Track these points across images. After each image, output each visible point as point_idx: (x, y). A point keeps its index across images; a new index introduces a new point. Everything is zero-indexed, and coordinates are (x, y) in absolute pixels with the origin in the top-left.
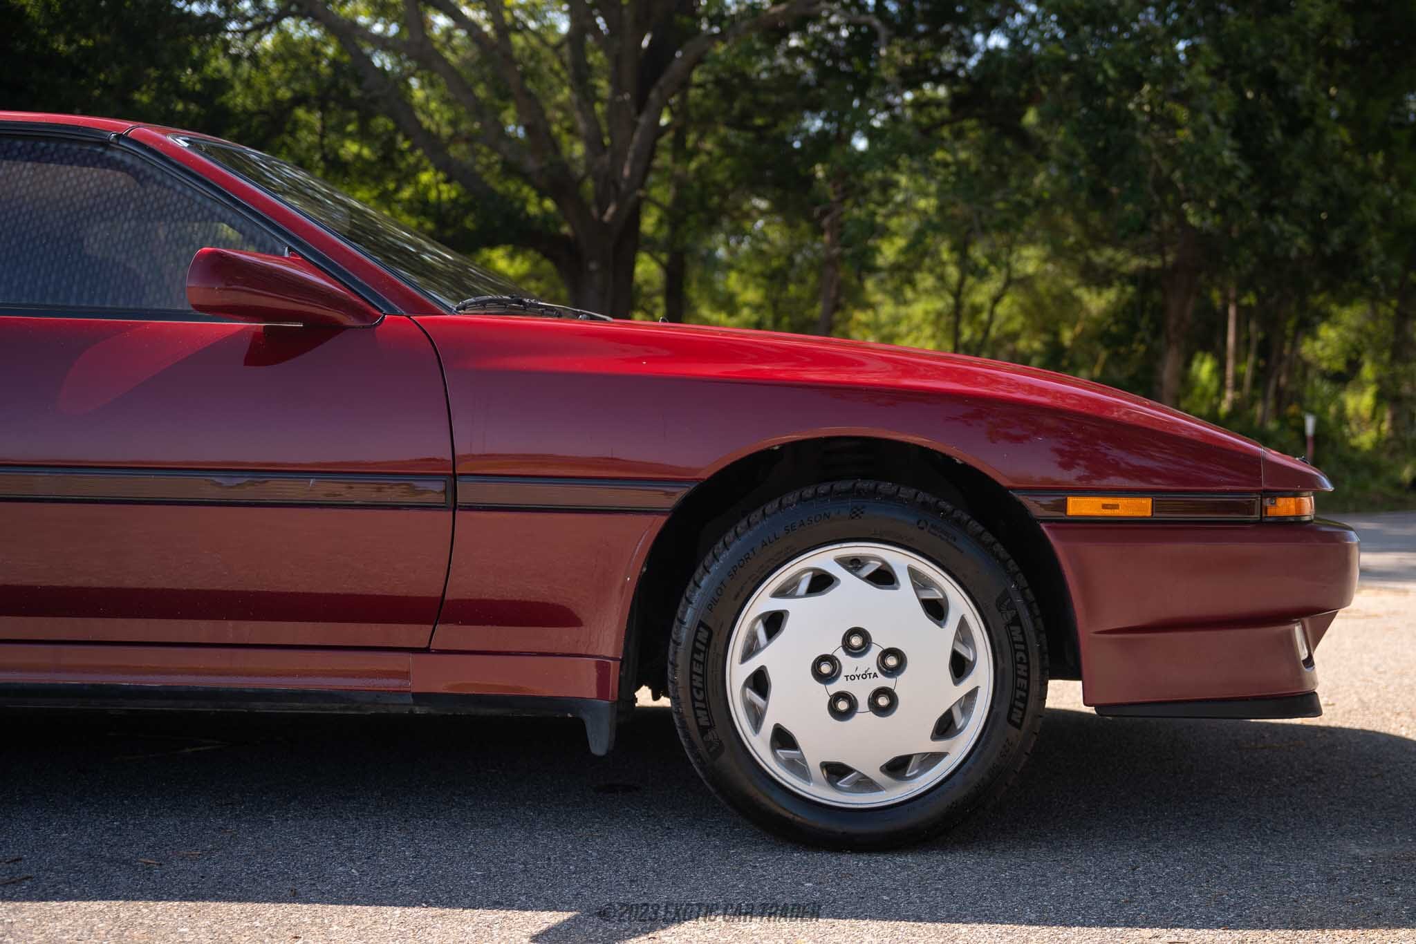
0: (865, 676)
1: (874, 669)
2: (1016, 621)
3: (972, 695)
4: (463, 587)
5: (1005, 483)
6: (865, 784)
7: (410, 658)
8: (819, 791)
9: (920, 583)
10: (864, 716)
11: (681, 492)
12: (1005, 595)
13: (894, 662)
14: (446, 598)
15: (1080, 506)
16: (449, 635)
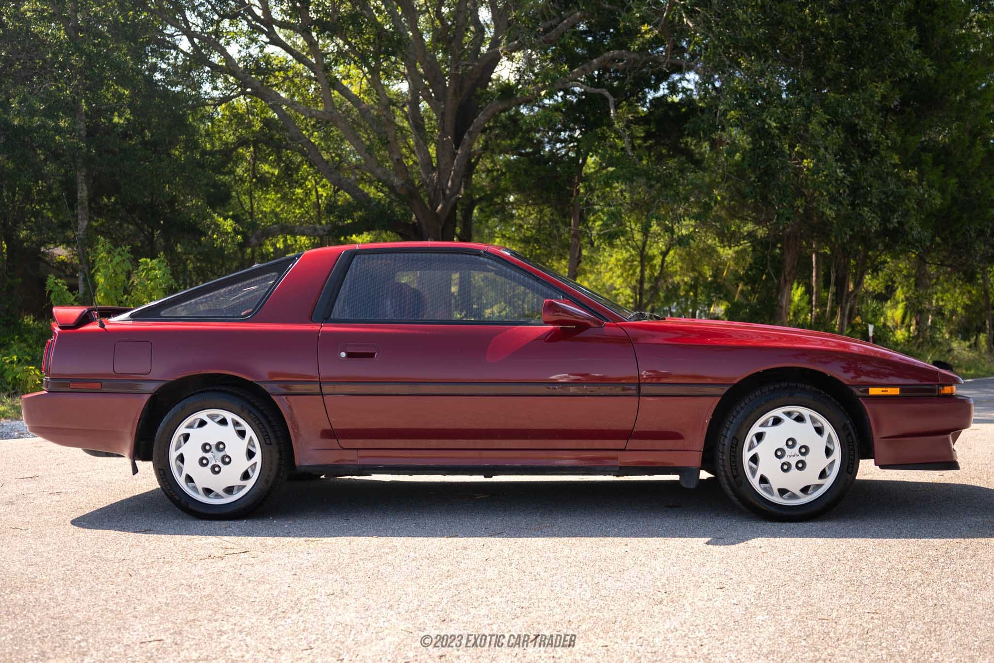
0: (794, 456)
1: (798, 453)
2: (850, 434)
3: (833, 462)
4: (640, 427)
5: (846, 383)
6: (794, 496)
7: (619, 453)
8: (777, 499)
9: (814, 420)
10: (794, 471)
11: (726, 389)
12: (846, 425)
13: (805, 450)
14: (635, 430)
15: (873, 391)
16: (633, 444)
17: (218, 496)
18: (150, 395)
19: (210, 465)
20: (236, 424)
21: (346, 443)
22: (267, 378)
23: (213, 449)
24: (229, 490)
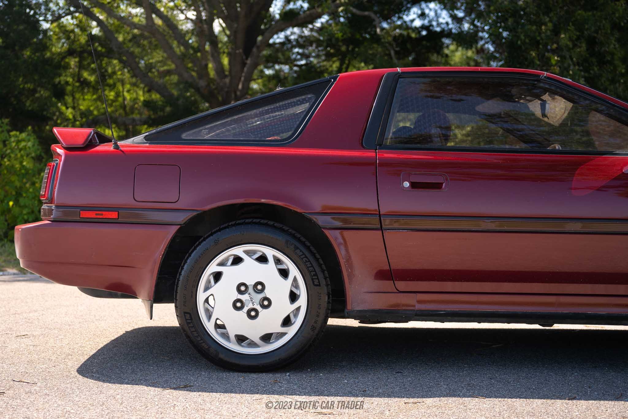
17: (253, 344)
18: (179, 226)
19: (246, 309)
20: (278, 261)
21: (401, 285)
22: (319, 210)
23: (251, 290)
24: (267, 338)
